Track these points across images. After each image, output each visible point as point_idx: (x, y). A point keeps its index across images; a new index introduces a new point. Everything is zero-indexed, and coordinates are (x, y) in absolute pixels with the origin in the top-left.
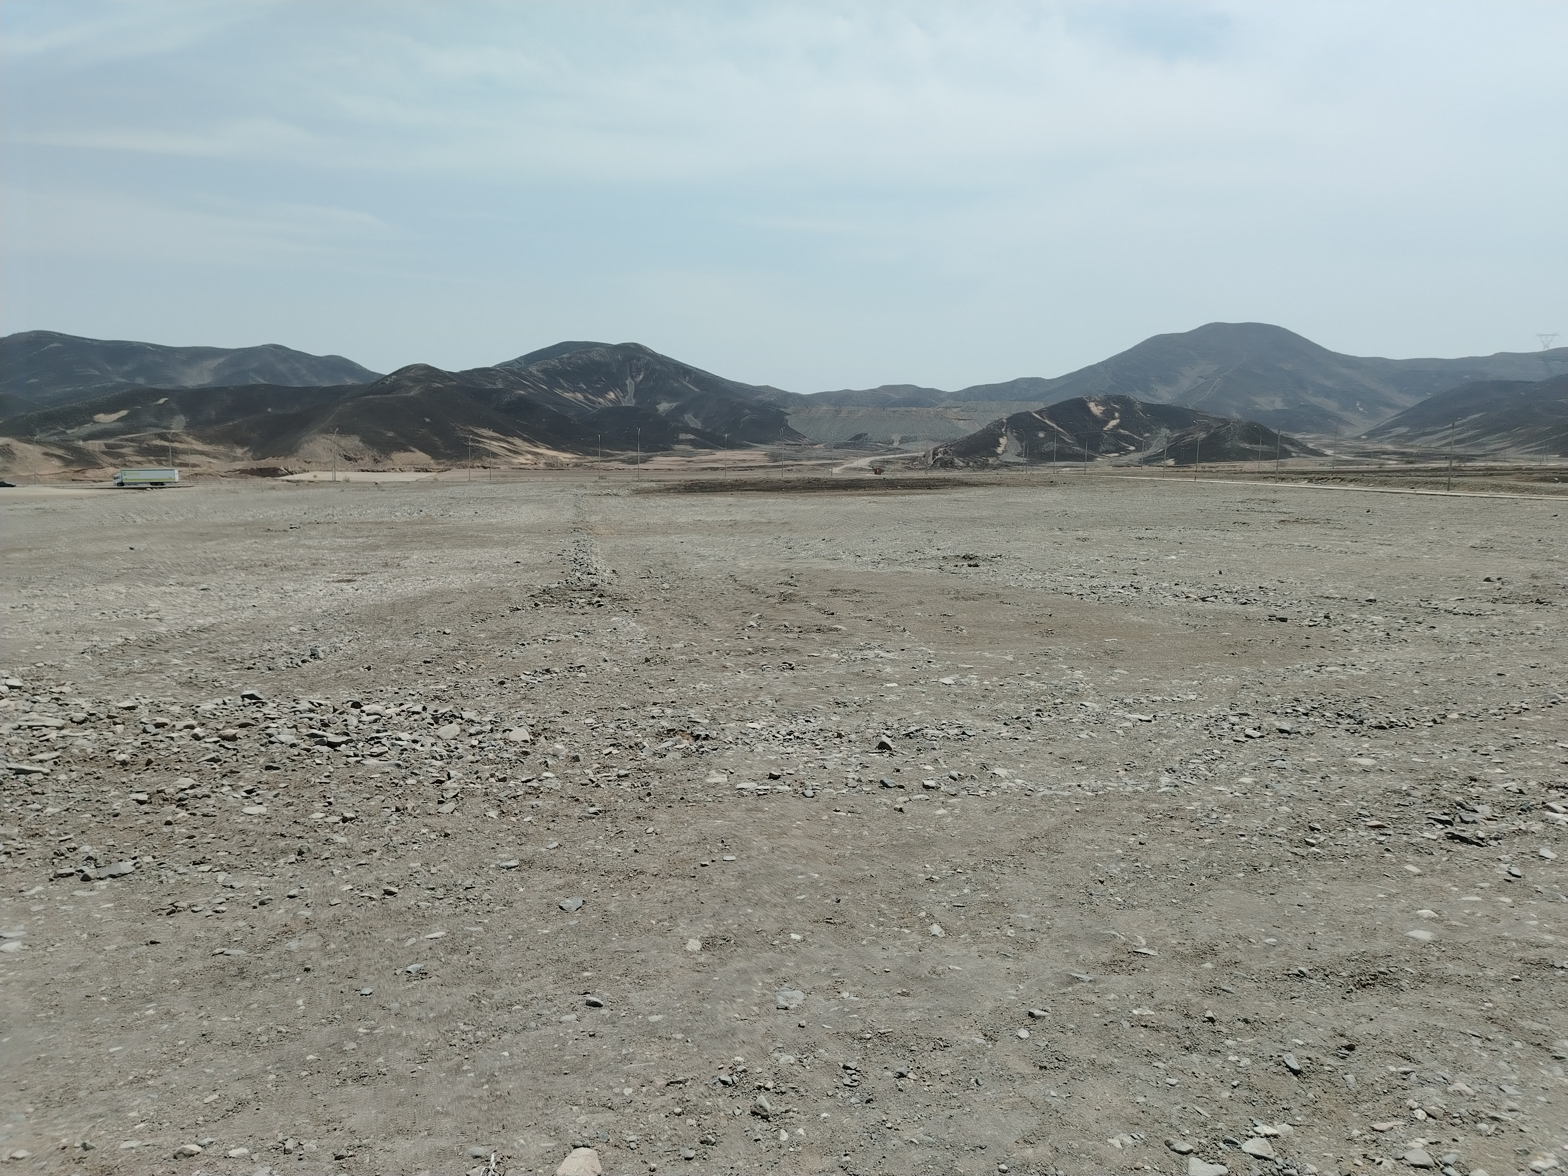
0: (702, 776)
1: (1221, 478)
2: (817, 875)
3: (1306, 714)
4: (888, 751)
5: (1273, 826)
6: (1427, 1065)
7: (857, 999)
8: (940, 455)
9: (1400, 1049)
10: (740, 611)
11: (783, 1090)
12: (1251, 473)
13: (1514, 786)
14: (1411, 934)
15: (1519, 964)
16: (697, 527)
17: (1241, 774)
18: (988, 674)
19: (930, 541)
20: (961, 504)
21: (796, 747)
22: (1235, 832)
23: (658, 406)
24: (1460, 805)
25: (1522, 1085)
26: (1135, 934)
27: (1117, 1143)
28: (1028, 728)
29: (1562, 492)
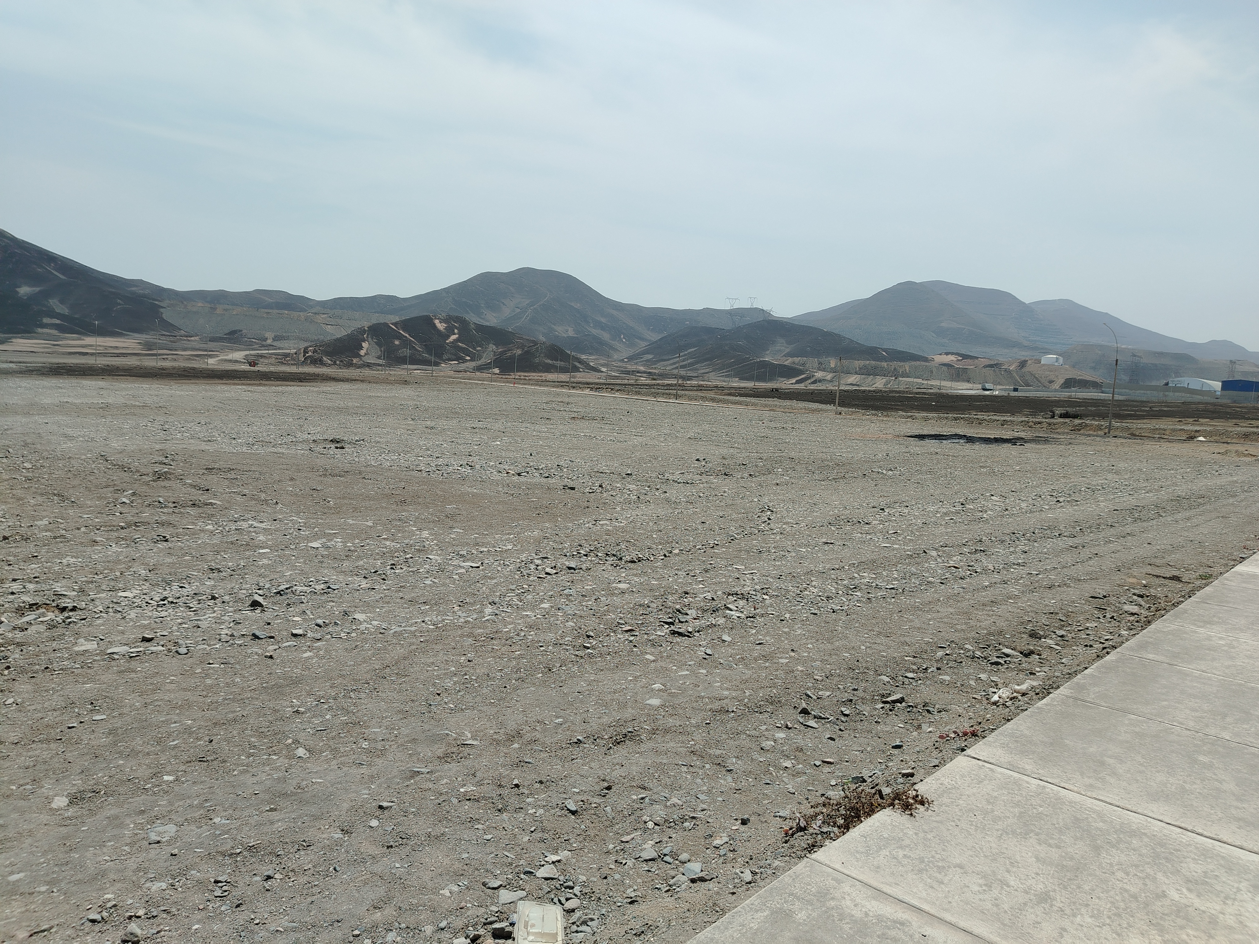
0: (70, 646)
1: (532, 385)
2: (190, 722)
3: (586, 555)
4: (260, 608)
5: (562, 637)
6: (655, 790)
7: (228, 822)
8: (310, 354)
9: (639, 783)
10: (111, 489)
11: (155, 914)
12: (553, 382)
13: (709, 596)
14: (648, 702)
15: (710, 713)
16: (62, 408)
17: (542, 601)
18: (352, 537)
19: (301, 426)
20: (329, 396)
21: (170, 611)
22: (537, 645)
23: (18, 289)
24: (679, 611)
25: (709, 792)
26: (463, 731)
27: (446, 892)
28: (384, 579)
29: (740, 403)
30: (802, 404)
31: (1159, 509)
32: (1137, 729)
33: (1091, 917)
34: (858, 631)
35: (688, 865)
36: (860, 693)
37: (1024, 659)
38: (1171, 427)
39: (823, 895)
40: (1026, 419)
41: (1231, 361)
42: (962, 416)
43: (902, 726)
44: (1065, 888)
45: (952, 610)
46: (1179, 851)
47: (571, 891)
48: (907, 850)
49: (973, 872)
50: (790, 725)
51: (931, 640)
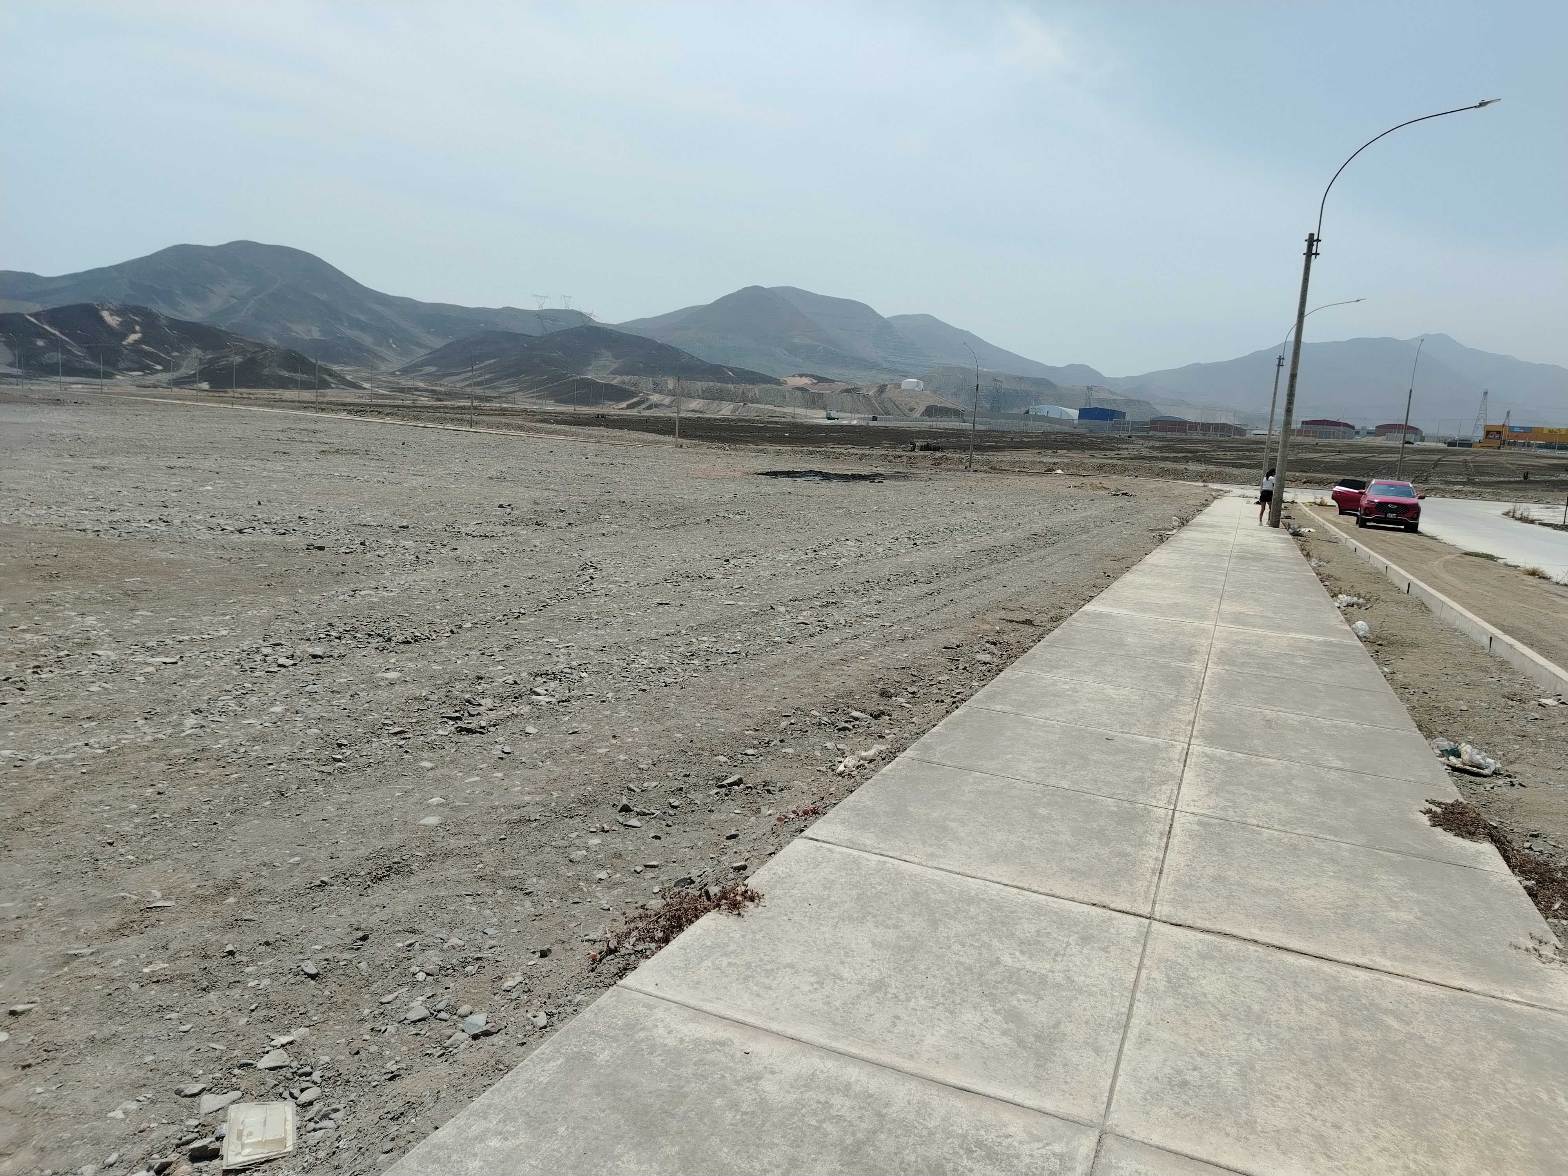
1: (260, 406)
3: (339, 638)
5: (301, 750)
6: (428, 932)
9: (407, 926)
12: (291, 402)
13: (510, 679)
14: (422, 822)
15: (505, 826)
17: (272, 704)
22: (263, 762)
24: (469, 701)
25: (500, 924)
26: (149, 890)
27: (119, 1114)
28: (20, 689)
29: (556, 433)
30: (635, 435)
31: (1016, 549)
32: (981, 788)
33: (925, 998)
34: (694, 707)
35: (470, 1019)
36: (692, 779)
37: (873, 722)
38: (1030, 459)
39: (632, 1026)
40: (886, 452)
41: (1088, 387)
42: (818, 449)
43: (739, 812)
44: (901, 971)
45: (798, 672)
46: (1015, 912)
47: (308, 1078)
48: (733, 956)
49: (805, 970)
50: (606, 828)
51: (775, 709)
